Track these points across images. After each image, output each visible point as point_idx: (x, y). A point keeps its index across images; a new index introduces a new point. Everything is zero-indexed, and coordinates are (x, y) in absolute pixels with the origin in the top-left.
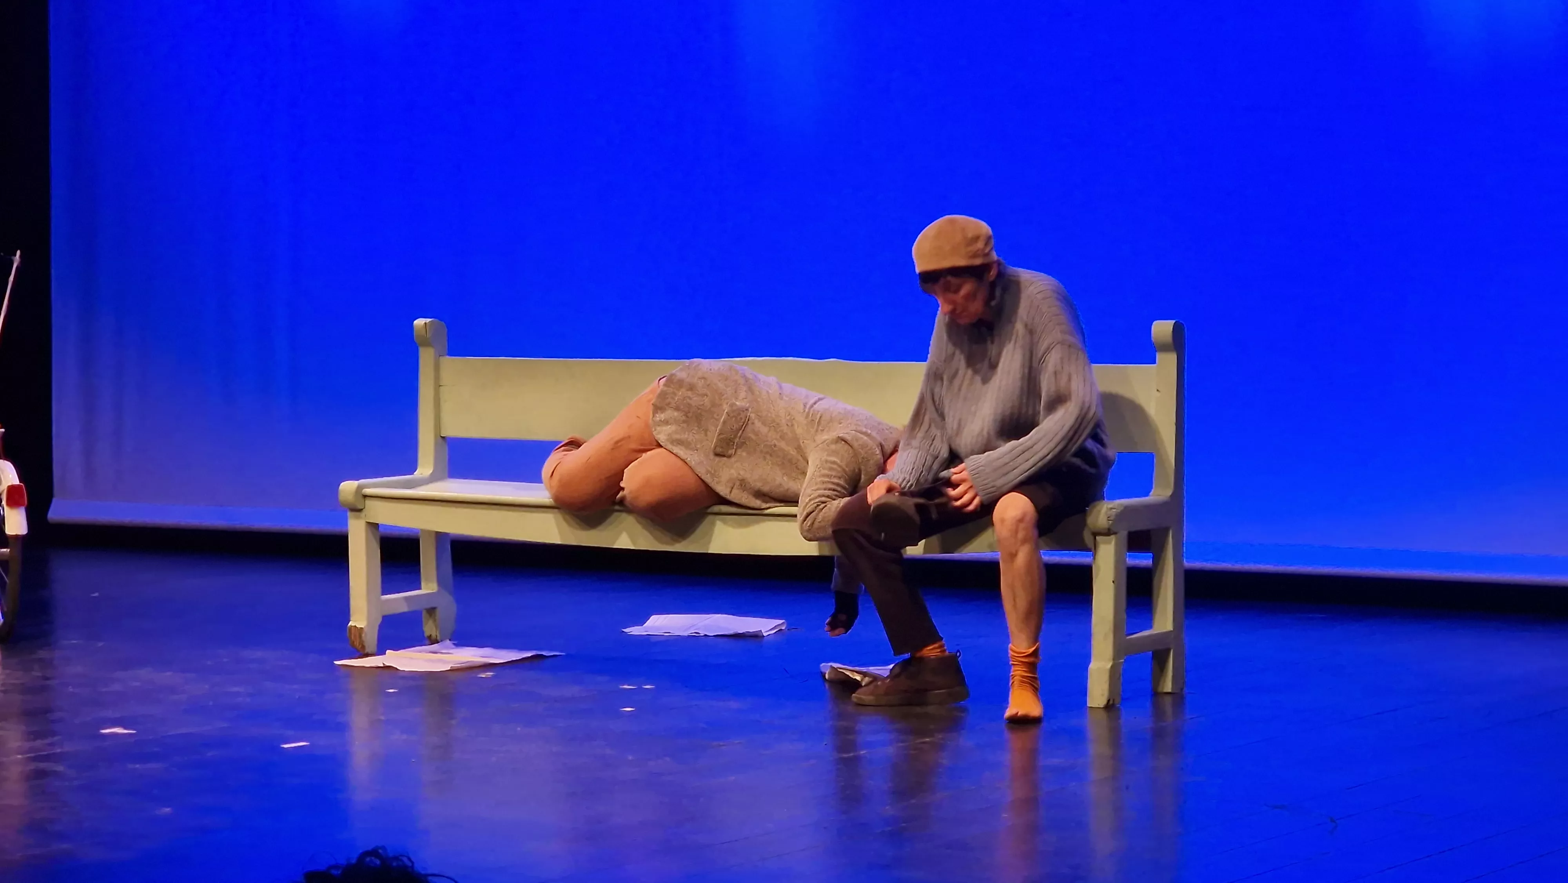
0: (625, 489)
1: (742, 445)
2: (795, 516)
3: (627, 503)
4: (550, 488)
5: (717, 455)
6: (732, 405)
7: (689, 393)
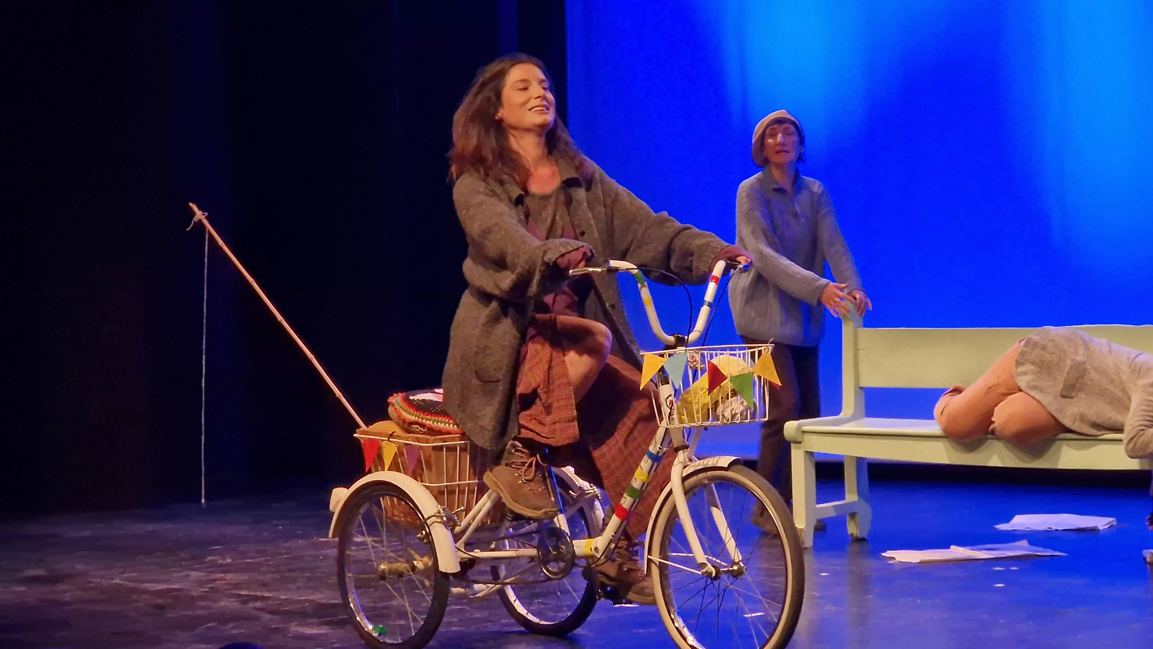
0: (996, 423)
1: (1081, 390)
2: (1121, 440)
3: (996, 433)
4: (940, 423)
5: (1064, 397)
6: (1073, 360)
7: (1042, 352)
